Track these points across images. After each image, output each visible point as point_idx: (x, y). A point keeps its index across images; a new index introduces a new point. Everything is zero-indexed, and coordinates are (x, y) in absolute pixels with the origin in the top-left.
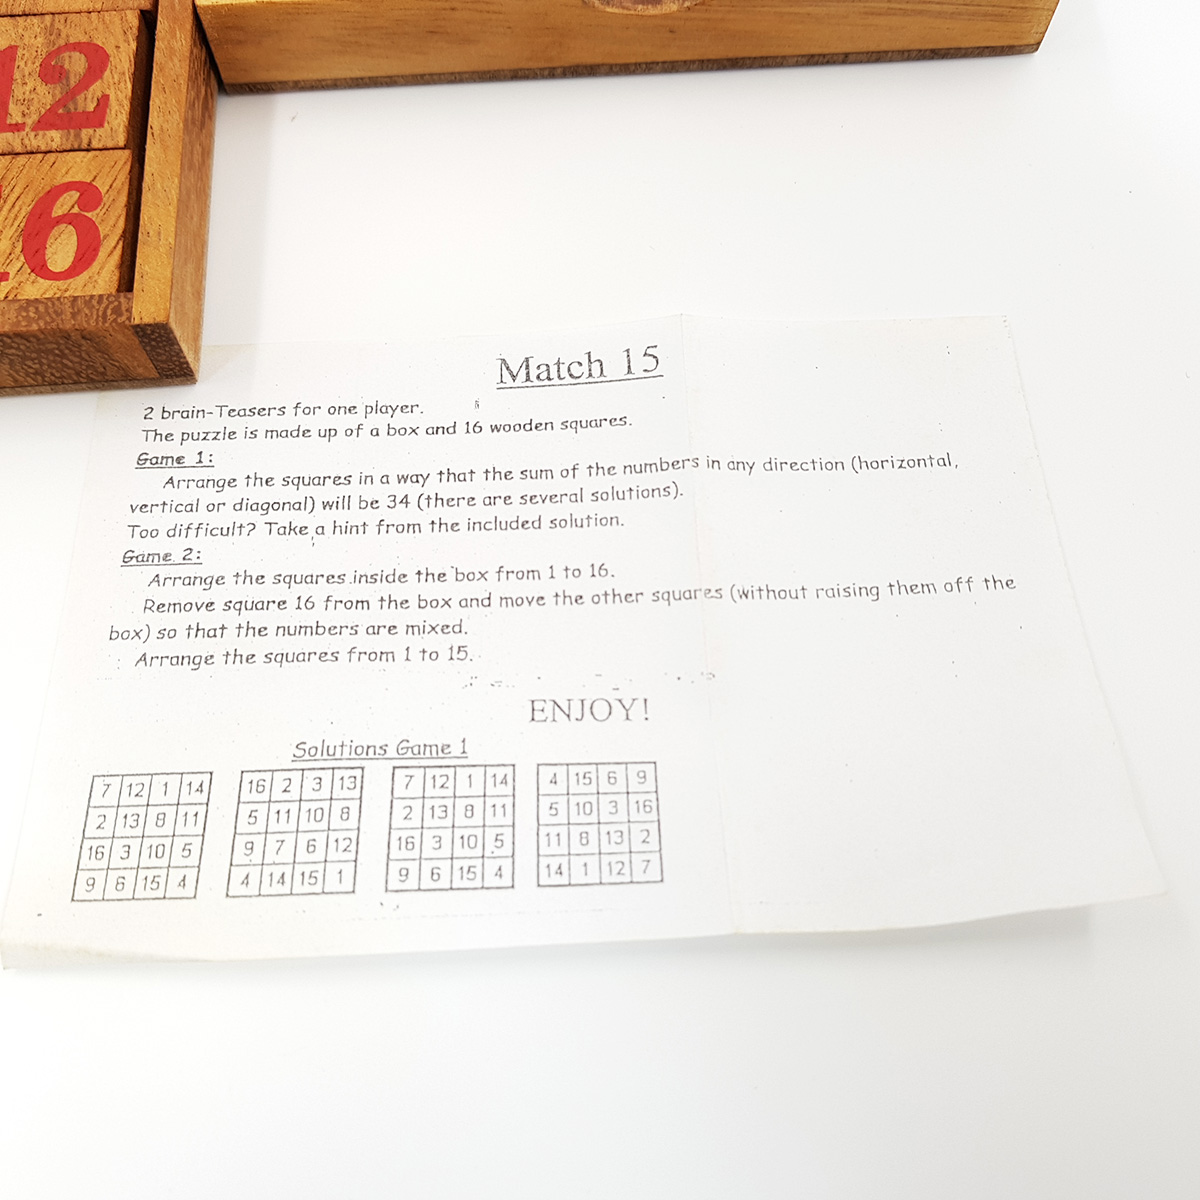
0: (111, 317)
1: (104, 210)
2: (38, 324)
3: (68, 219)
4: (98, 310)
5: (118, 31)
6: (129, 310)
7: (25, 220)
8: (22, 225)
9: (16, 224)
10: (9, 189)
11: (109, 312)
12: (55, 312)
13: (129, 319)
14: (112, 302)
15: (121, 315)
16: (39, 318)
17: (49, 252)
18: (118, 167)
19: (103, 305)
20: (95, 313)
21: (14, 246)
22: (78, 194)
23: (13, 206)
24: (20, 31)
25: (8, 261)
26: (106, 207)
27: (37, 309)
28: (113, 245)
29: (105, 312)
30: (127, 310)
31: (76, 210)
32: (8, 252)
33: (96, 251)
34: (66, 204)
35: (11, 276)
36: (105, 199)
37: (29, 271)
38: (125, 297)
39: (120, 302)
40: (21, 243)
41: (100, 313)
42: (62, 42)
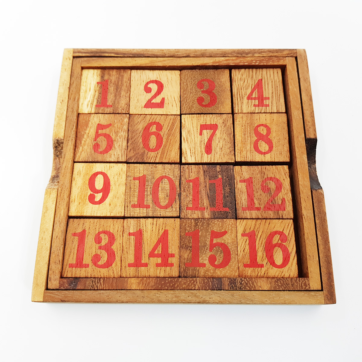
0: (304, 287)
1: (289, 242)
2: (282, 288)
3: (278, 245)
4: (299, 284)
6: (309, 285)
7: (265, 244)
8: (264, 246)
9: (262, 245)
10: (257, 232)
11: (303, 285)
12: (286, 284)
13: (309, 288)
14: (303, 281)
15: (307, 286)
16: (282, 286)
17: (275, 257)
18: (290, 226)
19: (301, 282)
20: (299, 285)
21: (263, 255)
22: (279, 236)
23: (260, 239)
25: (263, 260)
26: (289, 241)
27: (280, 282)
28: (294, 256)
29: (302, 285)
30: (308, 285)
31: (280, 242)
32: (262, 256)
33: (289, 257)
34: (276, 239)
35: (265, 266)
36: (288, 238)
37: (270, 264)
38: (307, 279)
39: (305, 281)
40: (265, 253)
41: (300, 285)
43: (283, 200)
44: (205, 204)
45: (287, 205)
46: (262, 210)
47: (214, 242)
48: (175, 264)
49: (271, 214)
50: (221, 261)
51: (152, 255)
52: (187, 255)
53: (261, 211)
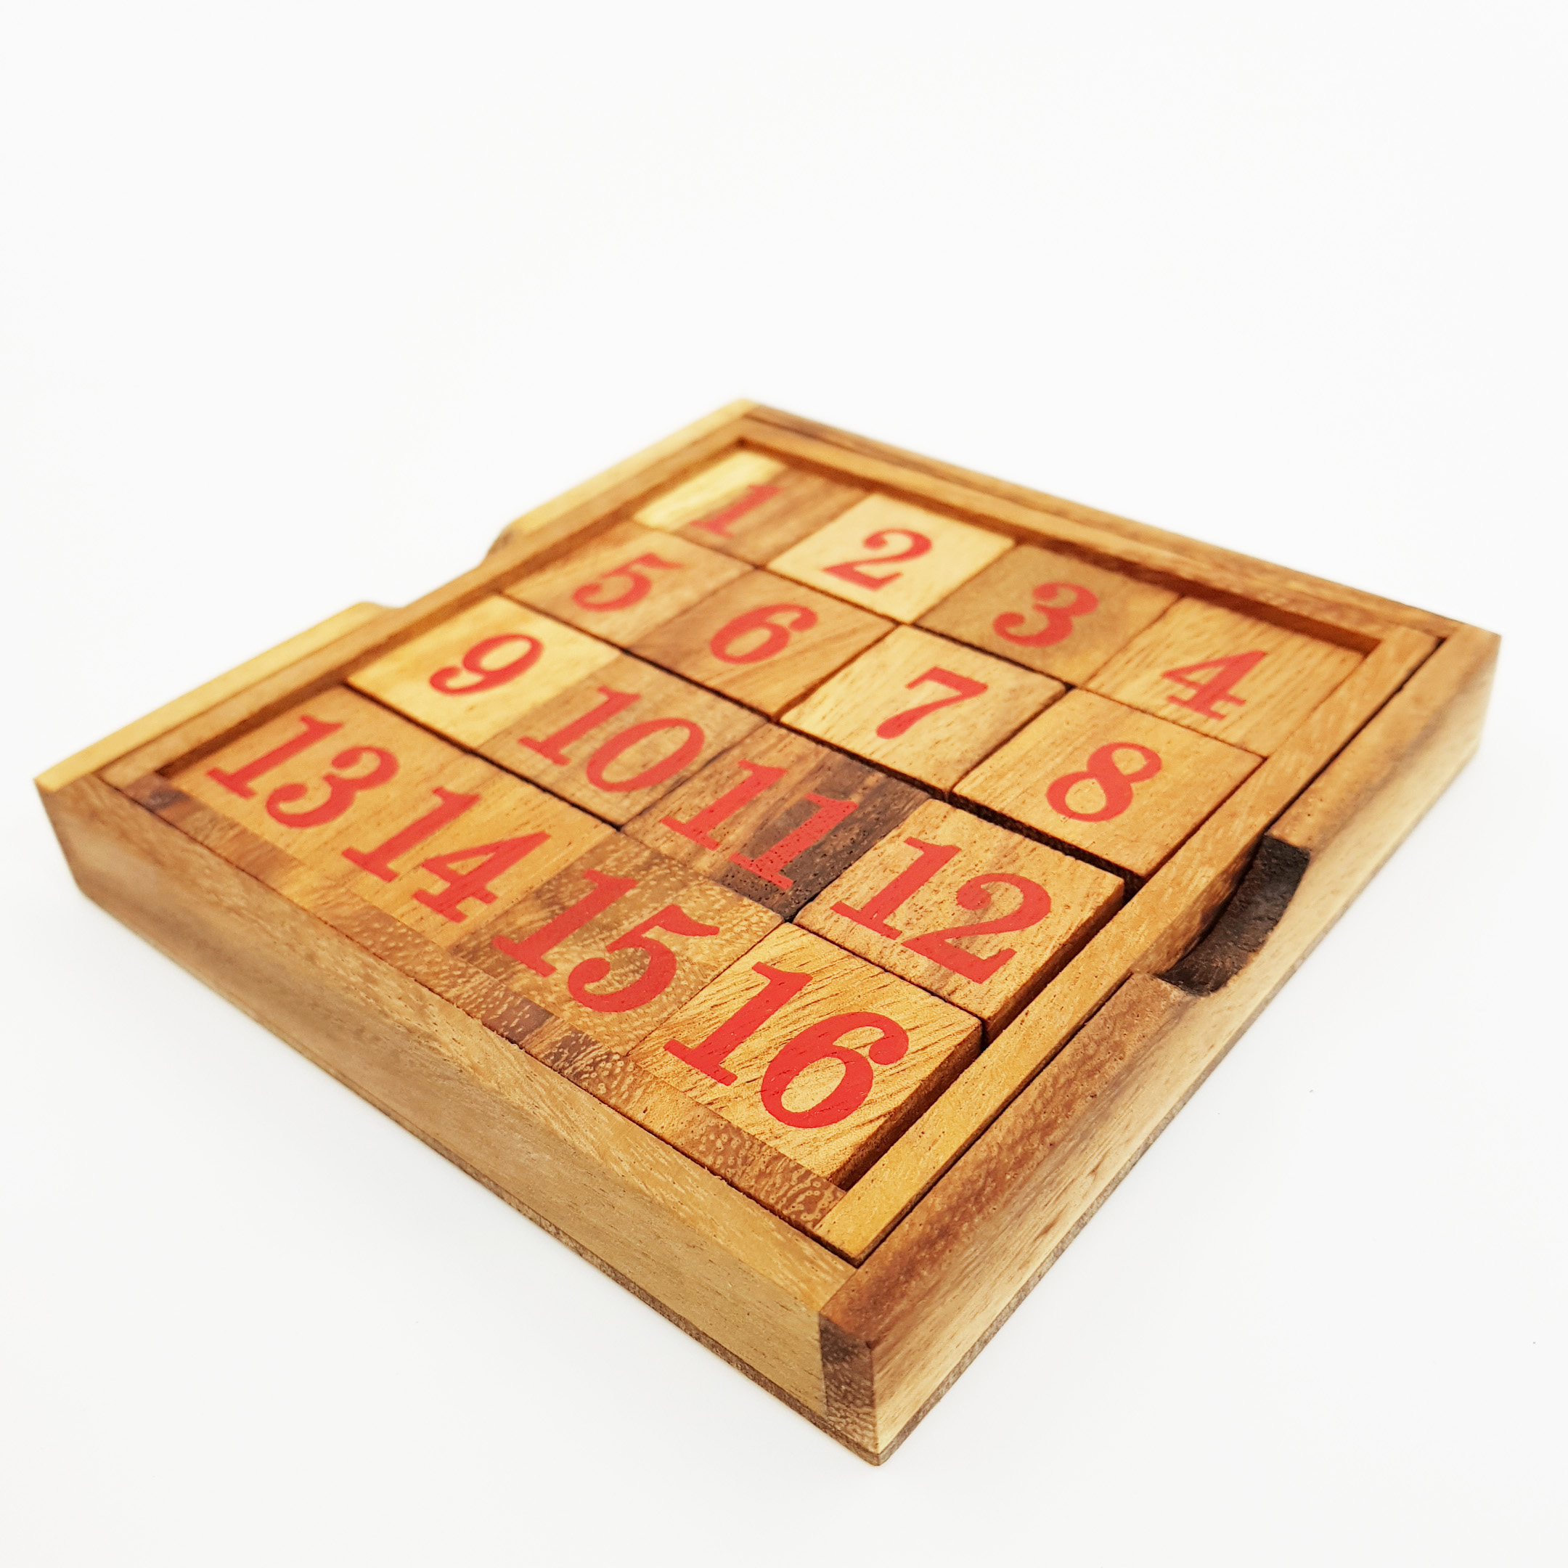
0: (798, 1206)
1: (894, 1071)
2: (715, 1159)
3: (848, 1057)
4: (792, 1187)
5: (1083, 891)
6: (824, 1212)
7: (804, 1029)
8: (796, 1033)
9: (790, 1029)
10: (816, 986)
11: (801, 1198)
12: (746, 1158)
13: (816, 1222)
14: (814, 1189)
15: (810, 1211)
16: (722, 1153)
17: (797, 1081)
18: (950, 1031)
19: (801, 1186)
20: (786, 1188)
21: (767, 1052)
22: (883, 1035)
23: (804, 1007)
24: (977, 836)
25: (748, 1064)
26: (900, 1068)
27: (730, 1140)
28: (871, 1117)
29: (796, 1195)
30: (822, 1210)
31: (865, 1052)
32: (756, 1053)
33: (848, 1111)
34: (860, 1039)
35: (735, 1083)
36: (905, 1058)
37: (759, 1089)
38: (834, 1193)
39: (822, 1195)
40: (777, 1053)
41: (791, 1193)
42: (1010, 870)
43: (1005, 956)
44: (731, 838)
45: (1006, 974)
46: (899, 940)
47: (650, 935)
48: (466, 922)
49: (921, 966)
50: (610, 990)
51: (435, 865)
52: (532, 919)
53: (893, 942)
